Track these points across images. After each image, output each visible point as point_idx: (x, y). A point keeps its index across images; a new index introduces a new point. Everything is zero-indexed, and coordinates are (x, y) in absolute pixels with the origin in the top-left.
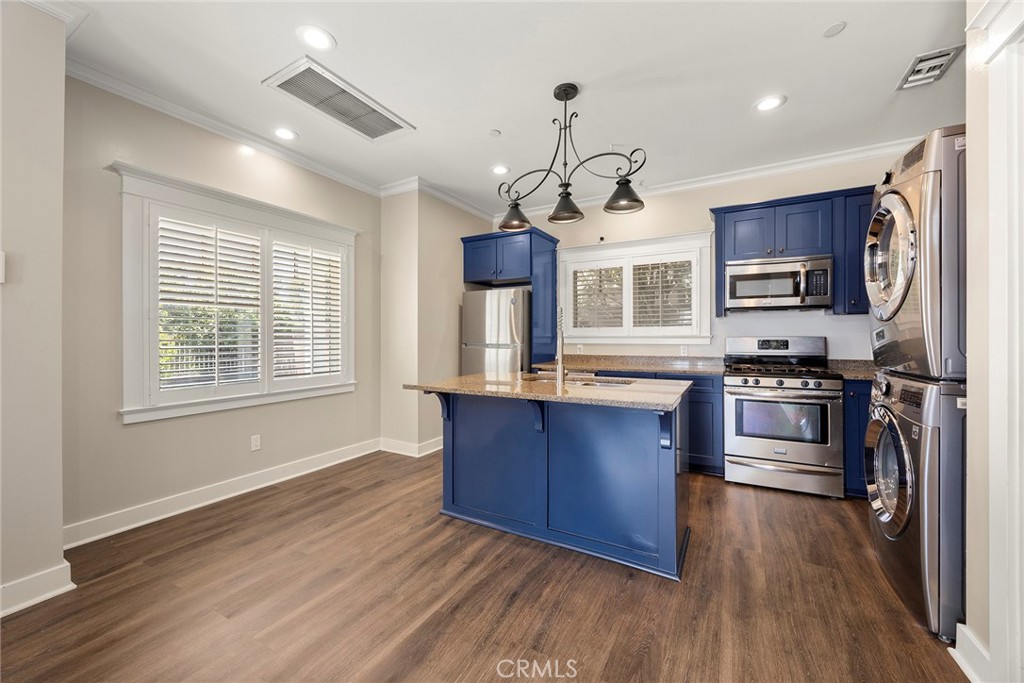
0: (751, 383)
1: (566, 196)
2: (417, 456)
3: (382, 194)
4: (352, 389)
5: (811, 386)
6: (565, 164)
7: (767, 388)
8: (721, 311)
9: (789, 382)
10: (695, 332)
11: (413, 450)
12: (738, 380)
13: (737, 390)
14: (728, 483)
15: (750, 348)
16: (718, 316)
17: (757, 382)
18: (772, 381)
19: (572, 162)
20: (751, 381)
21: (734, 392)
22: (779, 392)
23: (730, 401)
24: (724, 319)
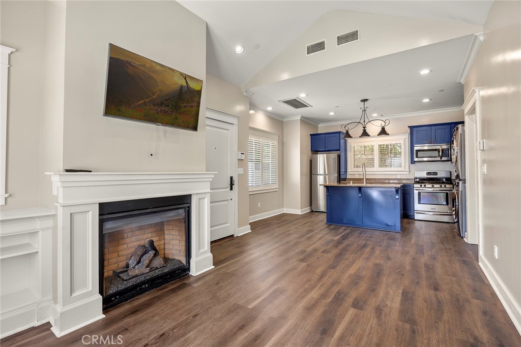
0: (423, 186)
1: (365, 131)
2: (300, 214)
3: (284, 120)
4: (277, 190)
5: (443, 187)
6: (364, 121)
7: (429, 188)
8: (413, 162)
9: (435, 186)
10: (403, 170)
11: (298, 212)
12: (418, 185)
13: (418, 188)
14: (416, 220)
15: (424, 175)
16: (411, 163)
17: (425, 186)
18: (430, 186)
19: (367, 120)
20: (423, 185)
21: (417, 189)
22: (433, 189)
23: (416, 192)
24: (414, 165)
